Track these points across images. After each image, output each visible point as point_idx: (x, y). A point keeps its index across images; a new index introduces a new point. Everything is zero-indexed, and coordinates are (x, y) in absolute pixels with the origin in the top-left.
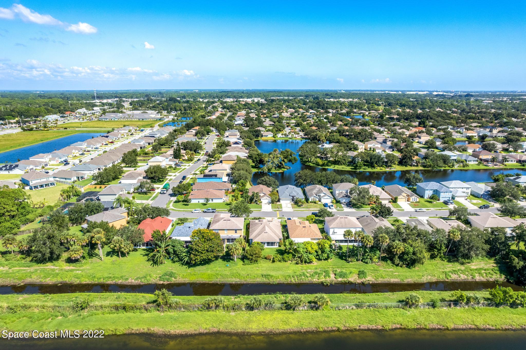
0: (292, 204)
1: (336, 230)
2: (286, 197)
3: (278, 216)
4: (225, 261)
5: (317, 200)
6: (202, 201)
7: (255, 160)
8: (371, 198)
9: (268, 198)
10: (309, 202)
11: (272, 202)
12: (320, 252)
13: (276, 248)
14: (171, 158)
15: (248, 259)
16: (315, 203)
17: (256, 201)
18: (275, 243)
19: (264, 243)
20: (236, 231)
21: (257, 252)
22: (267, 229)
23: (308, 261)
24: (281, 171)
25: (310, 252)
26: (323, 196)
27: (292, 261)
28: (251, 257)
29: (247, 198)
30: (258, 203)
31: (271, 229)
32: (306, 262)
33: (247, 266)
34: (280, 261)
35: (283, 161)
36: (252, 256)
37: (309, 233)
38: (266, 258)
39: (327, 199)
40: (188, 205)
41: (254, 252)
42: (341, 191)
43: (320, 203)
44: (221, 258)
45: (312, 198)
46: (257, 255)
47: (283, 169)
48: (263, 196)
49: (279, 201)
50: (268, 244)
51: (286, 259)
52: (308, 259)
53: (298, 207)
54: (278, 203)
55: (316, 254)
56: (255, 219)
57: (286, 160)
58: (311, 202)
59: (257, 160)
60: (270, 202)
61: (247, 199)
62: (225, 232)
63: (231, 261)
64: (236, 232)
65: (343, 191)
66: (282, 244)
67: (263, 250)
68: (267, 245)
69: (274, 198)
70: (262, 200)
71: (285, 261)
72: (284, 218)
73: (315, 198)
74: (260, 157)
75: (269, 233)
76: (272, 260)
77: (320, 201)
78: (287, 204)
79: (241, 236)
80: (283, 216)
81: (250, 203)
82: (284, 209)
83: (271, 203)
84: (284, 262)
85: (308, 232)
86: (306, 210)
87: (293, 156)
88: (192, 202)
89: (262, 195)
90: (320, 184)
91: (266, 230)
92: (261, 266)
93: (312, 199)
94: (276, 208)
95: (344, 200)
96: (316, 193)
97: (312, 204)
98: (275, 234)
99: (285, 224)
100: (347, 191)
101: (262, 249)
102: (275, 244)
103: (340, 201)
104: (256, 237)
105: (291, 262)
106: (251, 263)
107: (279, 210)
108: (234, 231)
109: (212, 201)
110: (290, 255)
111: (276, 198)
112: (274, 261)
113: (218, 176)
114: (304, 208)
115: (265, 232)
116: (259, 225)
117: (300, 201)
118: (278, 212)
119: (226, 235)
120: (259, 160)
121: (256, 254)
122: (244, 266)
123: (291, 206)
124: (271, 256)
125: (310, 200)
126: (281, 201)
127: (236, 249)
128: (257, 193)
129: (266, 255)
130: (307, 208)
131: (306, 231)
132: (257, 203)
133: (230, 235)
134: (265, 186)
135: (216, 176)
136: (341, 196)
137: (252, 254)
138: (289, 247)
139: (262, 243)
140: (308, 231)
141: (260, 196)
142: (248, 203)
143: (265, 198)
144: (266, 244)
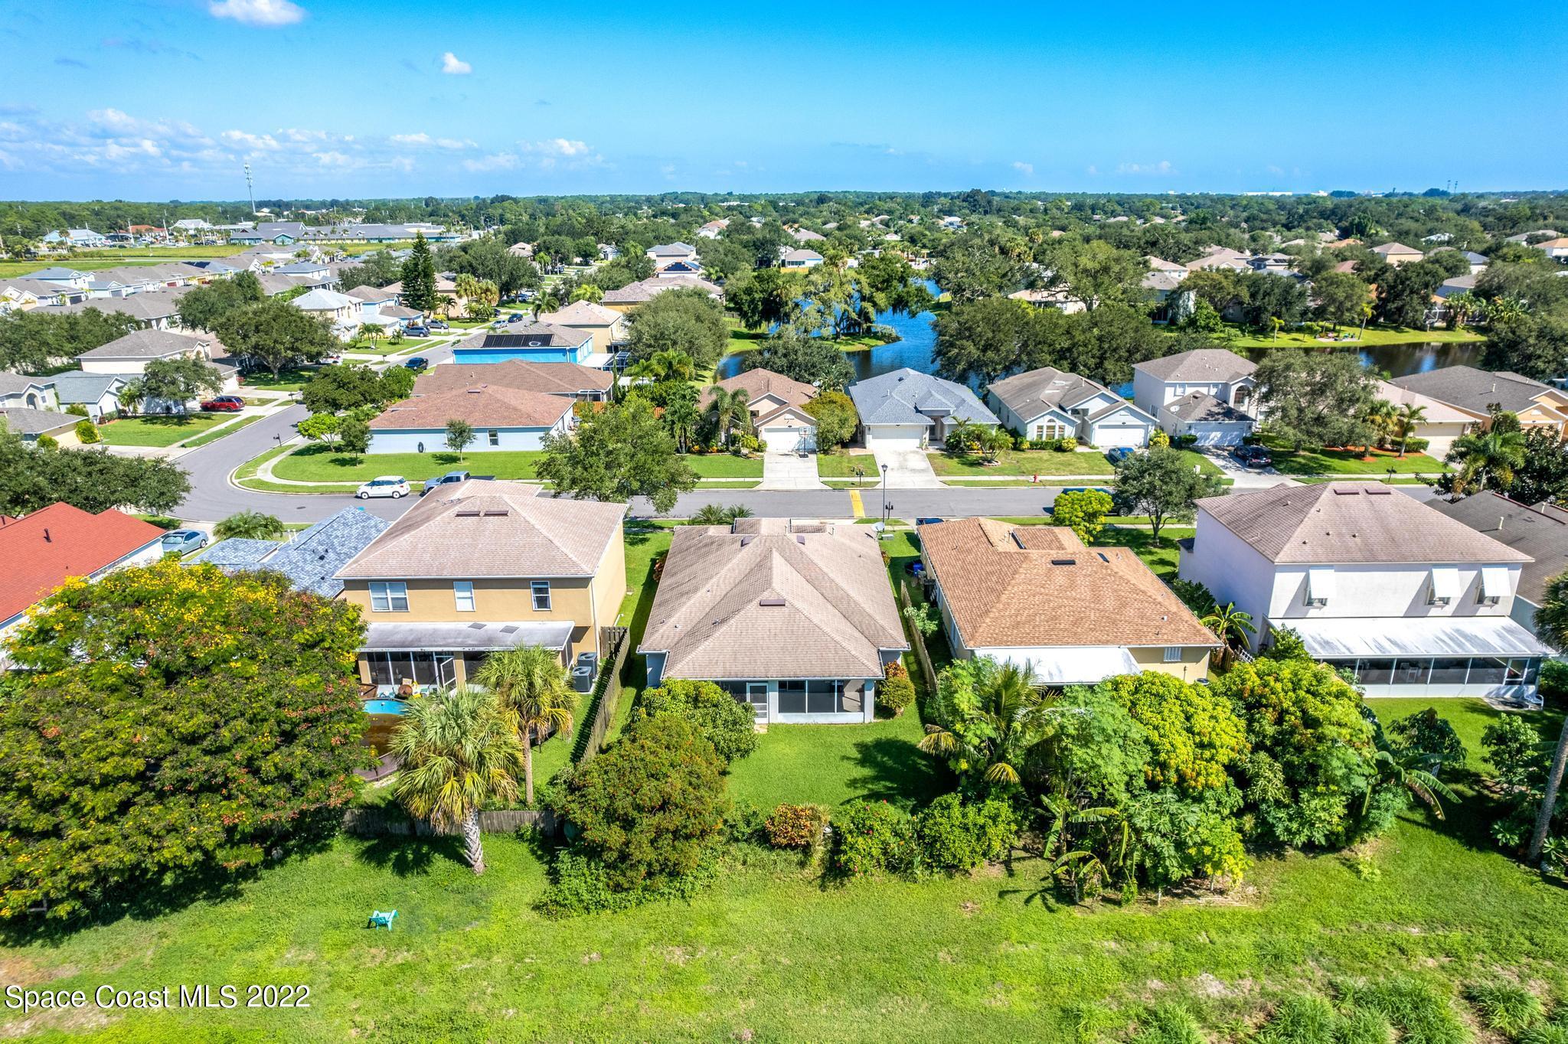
0: (929, 456)
1: (1323, 582)
2: (897, 419)
3: (860, 513)
4: (381, 863)
5: (1070, 432)
6: (437, 444)
7: (745, 297)
8: (1378, 419)
9: (798, 423)
10: (1026, 446)
11: (824, 444)
12: (1271, 781)
13: (853, 728)
14: (391, 304)
15: (594, 852)
16: (1059, 449)
17: (732, 440)
18: (842, 685)
19: (760, 691)
20: (541, 590)
21: (676, 782)
22: (784, 579)
23: (1176, 874)
24: (857, 347)
25: (1182, 778)
26: (1102, 414)
27: (1007, 863)
28: (615, 836)
29: (683, 419)
30: (745, 451)
31: (814, 578)
32: (1150, 879)
33: (577, 921)
34: (897, 866)
35: (870, 299)
36: (628, 824)
37: (1110, 603)
38: (763, 838)
39: (1124, 426)
40: (353, 462)
41: (650, 792)
42: (1190, 391)
43: (1080, 449)
44: (353, 833)
45: (1044, 422)
46: (675, 819)
47: (866, 340)
48: (771, 416)
49: (857, 439)
50: (793, 692)
51: (960, 845)
52: (1180, 845)
53: (967, 469)
54: (854, 452)
55: (1236, 798)
56: (709, 517)
57: (881, 298)
58: (1034, 446)
59: (753, 301)
60: (812, 442)
61: (677, 427)
62: (463, 600)
63: (440, 863)
64: (542, 602)
65: (1204, 390)
66: (905, 700)
67: (745, 753)
68: (783, 708)
69: (831, 420)
70: (764, 436)
71: (951, 869)
72: (897, 522)
73: (1058, 423)
74: (765, 286)
75: (799, 605)
76: (819, 851)
77: (1081, 440)
78: (903, 455)
79: (578, 634)
80: (889, 508)
81: (701, 453)
82: (893, 480)
83: (813, 452)
84: (939, 876)
85: (1097, 599)
86: (1016, 483)
87: (911, 280)
88: (371, 451)
89: (765, 407)
90: (1065, 363)
91: (777, 584)
92: (714, 919)
93: (1040, 428)
94: (842, 475)
95: (1215, 436)
96: (1057, 399)
97: (1045, 454)
98: (849, 612)
99: (908, 551)
100: (1226, 386)
101: (732, 751)
102: (850, 693)
103: (1194, 440)
104: (694, 635)
105: (997, 872)
106: (617, 888)
107: (860, 484)
108: (528, 595)
109: (495, 442)
110: (991, 805)
111: (843, 422)
112: (836, 871)
113: (555, 343)
114: (1001, 472)
115: (766, 596)
116: (726, 549)
117: (979, 438)
118: (855, 493)
119: (464, 626)
120: (765, 301)
121: (664, 806)
122: (549, 929)
123: (925, 464)
124: (815, 817)
125: (1032, 434)
126: (869, 438)
127: (462, 763)
128: (735, 395)
129: (769, 808)
130: (1023, 473)
131: (1084, 591)
132: (736, 453)
133: (493, 626)
134: (783, 378)
135: (546, 339)
136: (1200, 412)
137: (623, 805)
138: (988, 730)
139: (736, 688)
140: (1095, 589)
141: (754, 414)
142: (689, 451)
143: (779, 422)
144: (773, 697)
